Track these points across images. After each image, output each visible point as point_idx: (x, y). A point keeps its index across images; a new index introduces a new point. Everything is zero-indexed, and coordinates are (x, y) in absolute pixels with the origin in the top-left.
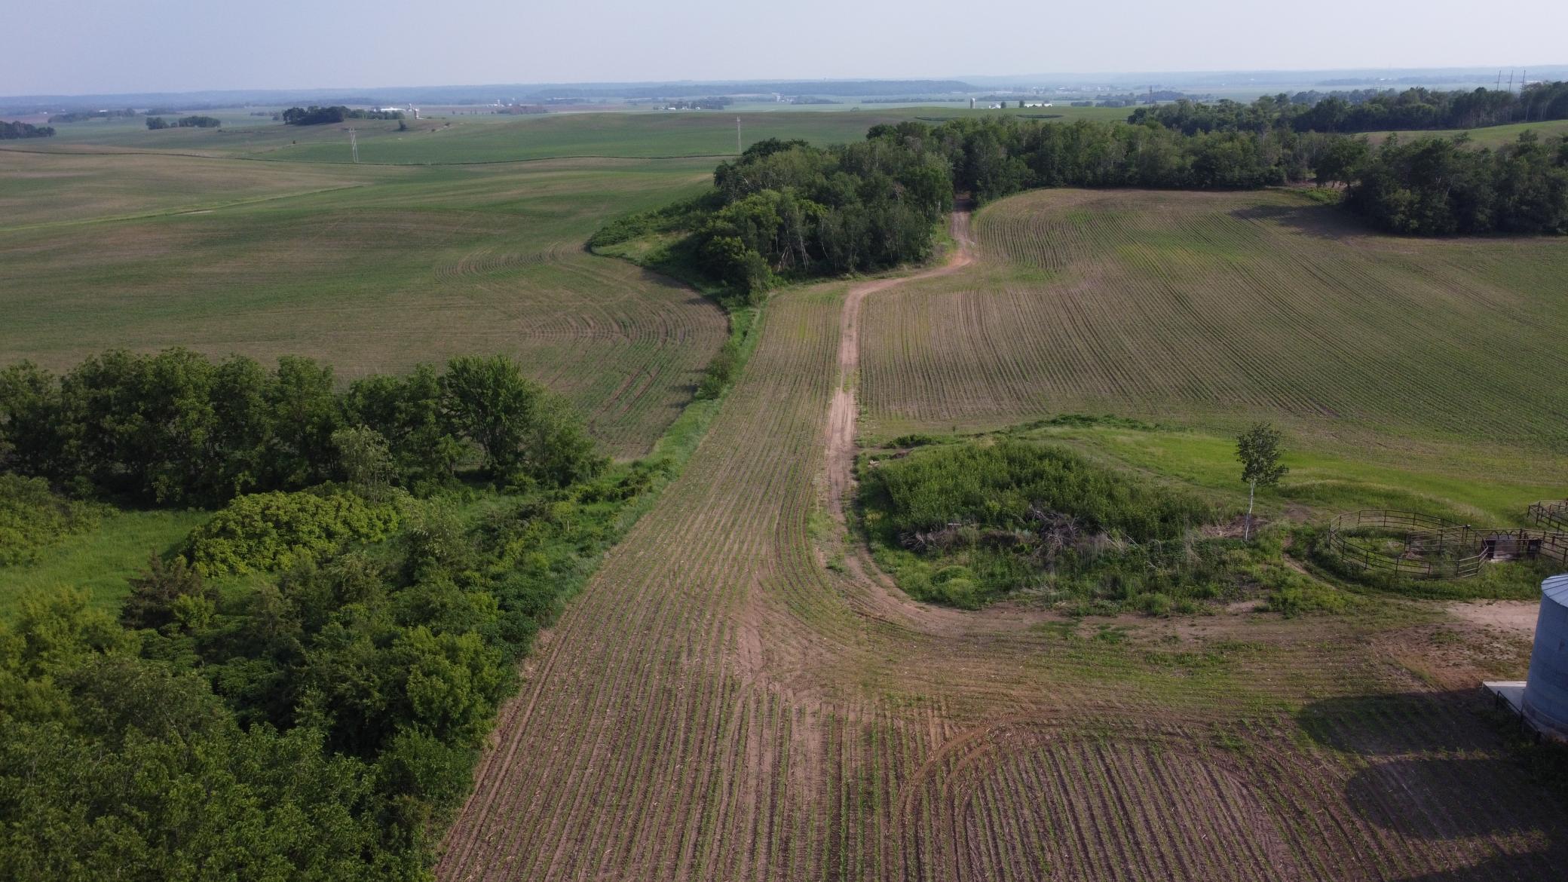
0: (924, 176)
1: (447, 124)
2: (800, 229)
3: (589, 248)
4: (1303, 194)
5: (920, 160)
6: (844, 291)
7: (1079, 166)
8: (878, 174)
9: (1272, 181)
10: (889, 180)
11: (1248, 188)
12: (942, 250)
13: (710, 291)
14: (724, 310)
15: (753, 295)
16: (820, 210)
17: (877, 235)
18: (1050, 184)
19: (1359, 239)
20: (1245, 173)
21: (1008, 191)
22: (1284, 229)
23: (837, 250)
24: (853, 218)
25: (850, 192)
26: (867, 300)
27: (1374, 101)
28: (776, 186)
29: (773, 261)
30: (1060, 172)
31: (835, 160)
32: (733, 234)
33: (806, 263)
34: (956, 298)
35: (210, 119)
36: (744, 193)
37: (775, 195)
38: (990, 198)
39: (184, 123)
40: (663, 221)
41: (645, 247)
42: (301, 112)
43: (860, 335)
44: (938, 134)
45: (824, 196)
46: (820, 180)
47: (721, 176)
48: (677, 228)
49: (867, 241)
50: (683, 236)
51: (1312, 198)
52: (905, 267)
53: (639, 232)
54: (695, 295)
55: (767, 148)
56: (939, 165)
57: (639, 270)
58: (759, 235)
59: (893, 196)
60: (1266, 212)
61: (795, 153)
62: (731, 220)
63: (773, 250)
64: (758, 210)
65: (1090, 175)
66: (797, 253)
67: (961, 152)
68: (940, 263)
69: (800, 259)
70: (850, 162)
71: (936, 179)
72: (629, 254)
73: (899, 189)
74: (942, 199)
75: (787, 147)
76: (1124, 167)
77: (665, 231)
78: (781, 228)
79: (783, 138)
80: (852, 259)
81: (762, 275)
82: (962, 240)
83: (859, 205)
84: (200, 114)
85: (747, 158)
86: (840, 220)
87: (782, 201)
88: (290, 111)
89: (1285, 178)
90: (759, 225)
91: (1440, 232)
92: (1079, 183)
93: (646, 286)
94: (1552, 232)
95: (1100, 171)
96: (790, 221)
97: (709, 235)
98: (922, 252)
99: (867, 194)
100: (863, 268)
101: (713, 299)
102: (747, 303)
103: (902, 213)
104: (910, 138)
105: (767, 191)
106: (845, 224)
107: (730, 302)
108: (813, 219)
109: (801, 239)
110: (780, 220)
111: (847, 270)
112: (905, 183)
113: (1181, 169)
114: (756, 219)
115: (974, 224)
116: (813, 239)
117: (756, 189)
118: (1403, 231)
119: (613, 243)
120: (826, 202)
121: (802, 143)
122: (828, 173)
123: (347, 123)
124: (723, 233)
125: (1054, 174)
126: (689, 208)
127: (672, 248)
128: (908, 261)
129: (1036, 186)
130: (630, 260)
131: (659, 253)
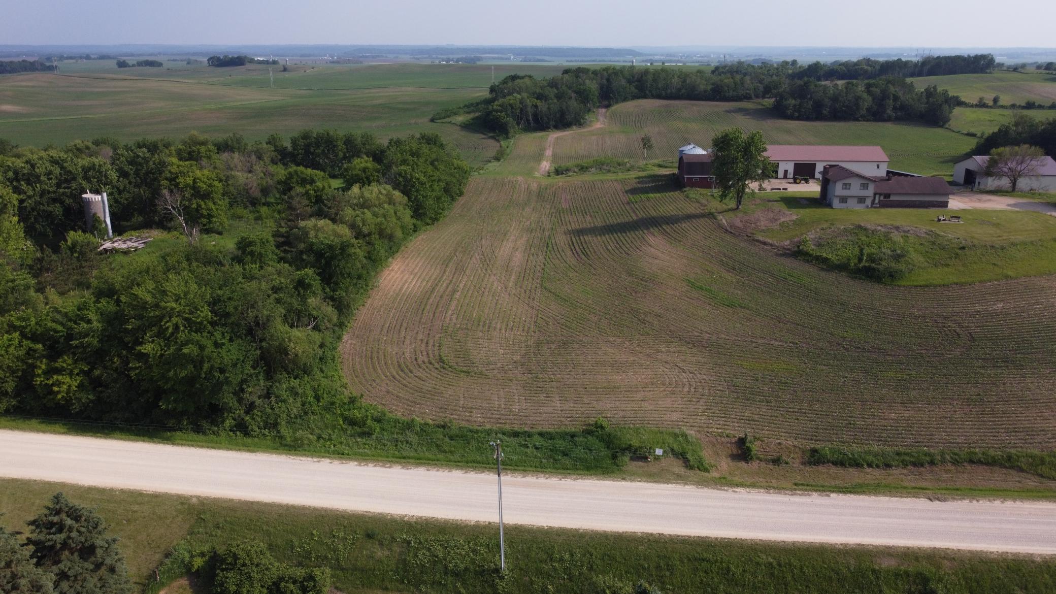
0: (585, 90)
1: (313, 68)
2: (530, 110)
3: (432, 120)
4: (759, 104)
5: (584, 84)
6: (548, 135)
7: (659, 89)
8: (564, 88)
9: (747, 98)
10: (570, 91)
11: (736, 101)
12: (591, 122)
13: (491, 135)
14: (498, 141)
15: (510, 135)
16: (538, 103)
17: (562, 113)
18: (645, 97)
19: (772, 121)
20: (735, 94)
21: (625, 99)
22: (743, 117)
23: (545, 119)
24: (552, 106)
25: (552, 95)
26: (557, 138)
27: (840, 65)
28: (519, 93)
29: (518, 124)
30: (650, 91)
31: (545, 84)
32: (501, 112)
33: (532, 125)
34: (594, 138)
35: (157, 62)
36: (504, 97)
37: (519, 96)
38: (617, 103)
39: (140, 64)
40: (467, 110)
41: (460, 119)
42: (218, 59)
43: (553, 148)
44: (595, 73)
45: (540, 97)
46: (539, 90)
47: (492, 90)
48: (474, 112)
49: (558, 115)
50: (477, 114)
51: (762, 105)
52: (574, 127)
53: (455, 114)
54: (484, 136)
55: (514, 78)
56: (593, 86)
57: (458, 128)
58: (512, 112)
59: (571, 98)
60: (739, 110)
61: (527, 80)
62: (500, 106)
63: (518, 119)
64: (511, 102)
65: (664, 93)
66: (528, 121)
67: (605, 81)
68: (590, 126)
69: (529, 123)
70: (553, 84)
71: (590, 91)
72: (453, 122)
73: (573, 95)
74: (592, 100)
75: (523, 78)
76: (680, 90)
77: (468, 113)
78: (521, 110)
79: (521, 74)
80: (552, 123)
81: (514, 128)
82: (601, 119)
83: (555, 101)
84: (151, 59)
85: (505, 82)
86: (547, 106)
87: (522, 99)
88: (211, 58)
89: (753, 96)
90: (512, 108)
91: (808, 119)
92: (659, 97)
93: (463, 133)
94: (857, 120)
95: (669, 91)
96: (526, 106)
97: (491, 112)
98: (582, 121)
99: (559, 97)
100: (557, 127)
101: (493, 138)
102: (508, 138)
103: (574, 104)
104: (581, 74)
105: (515, 95)
106: (549, 108)
107: (501, 138)
108: (536, 106)
109: (530, 114)
110: (521, 106)
111: (549, 128)
112: (576, 92)
113: (705, 91)
114: (511, 105)
115: (608, 114)
116: (535, 116)
117: (510, 94)
118: (791, 118)
119: (444, 118)
120: (541, 99)
121: (530, 77)
122: (542, 88)
123: (249, 66)
124: (497, 111)
125: (647, 92)
126: (478, 104)
127: (473, 119)
128: (576, 125)
129: (638, 98)
130: (455, 124)
131: (467, 121)
